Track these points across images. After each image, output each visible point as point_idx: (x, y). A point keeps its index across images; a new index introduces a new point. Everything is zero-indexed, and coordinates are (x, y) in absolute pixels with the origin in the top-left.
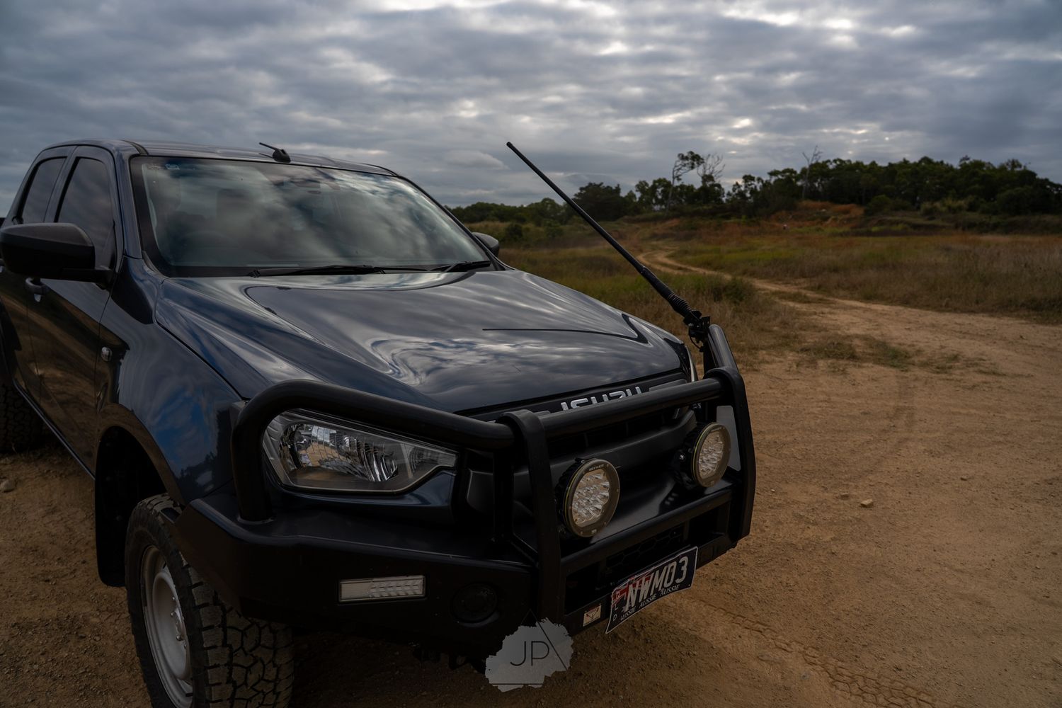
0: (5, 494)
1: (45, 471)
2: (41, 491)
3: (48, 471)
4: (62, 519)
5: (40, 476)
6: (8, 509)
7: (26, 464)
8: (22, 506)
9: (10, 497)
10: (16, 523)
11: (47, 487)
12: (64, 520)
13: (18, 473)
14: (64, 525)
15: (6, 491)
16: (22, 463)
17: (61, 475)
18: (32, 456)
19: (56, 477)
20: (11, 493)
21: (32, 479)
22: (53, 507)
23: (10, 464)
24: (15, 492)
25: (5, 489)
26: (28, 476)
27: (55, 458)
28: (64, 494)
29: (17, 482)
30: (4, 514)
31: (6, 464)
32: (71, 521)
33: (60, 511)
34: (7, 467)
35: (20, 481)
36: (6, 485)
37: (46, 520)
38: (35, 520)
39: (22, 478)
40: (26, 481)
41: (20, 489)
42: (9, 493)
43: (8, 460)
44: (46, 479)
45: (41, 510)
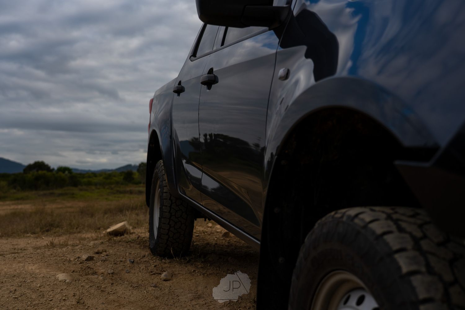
0: (164, 282)
1: (192, 271)
2: (190, 283)
3: (194, 271)
4: (205, 304)
5: (189, 273)
6: (167, 291)
7: (179, 265)
8: (176, 291)
9: (168, 284)
10: (172, 301)
11: (193, 281)
12: (207, 305)
13: (174, 270)
14: (207, 308)
15: (165, 280)
16: (176, 264)
17: (204, 274)
18: (183, 261)
19: (200, 275)
20: (169, 282)
21: (183, 275)
22: (198, 294)
23: (168, 263)
24: (171, 282)
25: (165, 278)
26: (181, 272)
27: (199, 264)
28: (206, 287)
29: (173, 275)
30: (163, 294)
31: (165, 263)
32: (213, 306)
33: (203, 298)
34: (166, 265)
35: (175, 274)
36: (165, 275)
37: (194, 303)
38: (185, 301)
39: (177, 273)
40: (179, 275)
41: (174, 280)
42: (167, 282)
43: (168, 261)
44: (193, 275)
45: (191, 295)
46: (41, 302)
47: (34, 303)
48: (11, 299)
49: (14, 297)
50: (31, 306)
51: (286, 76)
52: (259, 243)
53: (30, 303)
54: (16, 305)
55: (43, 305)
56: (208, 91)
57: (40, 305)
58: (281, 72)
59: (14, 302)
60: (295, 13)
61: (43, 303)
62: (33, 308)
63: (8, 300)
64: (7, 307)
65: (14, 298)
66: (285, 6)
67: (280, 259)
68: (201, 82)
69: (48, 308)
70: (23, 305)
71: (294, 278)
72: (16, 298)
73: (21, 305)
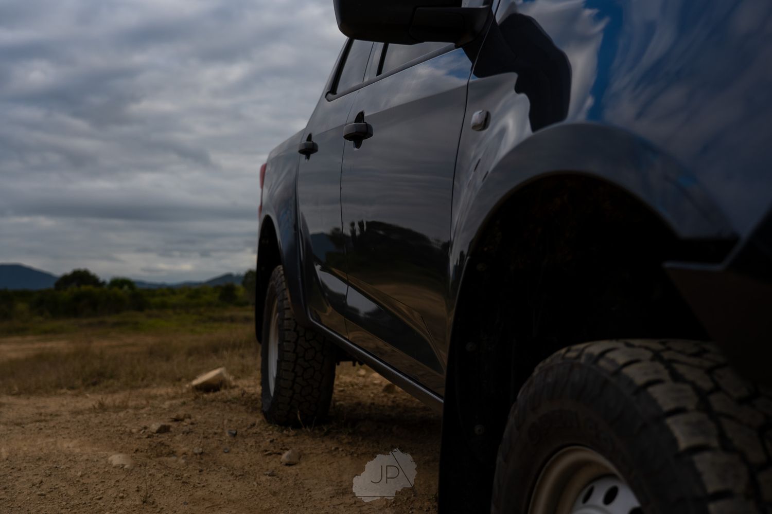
0: (287, 468)
1: (333, 448)
2: (329, 469)
3: (337, 449)
4: (355, 503)
5: (328, 452)
6: (291, 482)
7: (311, 439)
8: (306, 481)
9: (292, 471)
10: (299, 499)
11: (335, 465)
12: (358, 504)
13: (302, 447)
14: (358, 509)
15: (288, 464)
16: (306, 437)
17: (352, 454)
18: (317, 432)
19: (346, 455)
20: (294, 467)
21: (317, 455)
22: (343, 487)
23: (294, 436)
24: (298, 467)
25: (287, 460)
26: (314, 451)
27: (344, 437)
29: (301, 456)
30: (285, 487)
31: (288, 436)
32: (368, 507)
34: (290, 439)
35: (304, 454)
36: (289, 456)
37: (336, 501)
38: (322, 499)
39: (307, 452)
40: (311, 455)
41: (303, 464)
42: (291, 467)
43: (292, 432)
44: (334, 456)
45: (330, 488)
46: (84, 502)
47: (72, 503)
48: (34, 497)
49: (39, 493)
50: (68, 509)
51: (485, 123)
52: (442, 401)
53: (65, 503)
54: (43, 506)
55: (87, 507)
56: (356, 149)
57: (81, 506)
58: (476, 117)
59: (39, 502)
60: (499, 18)
61: (87, 502)
62: (71, 511)
63: (28, 498)
64: (28, 510)
65: (39, 495)
66: (481, 7)
67: (478, 429)
68: (344, 135)
69: (96, 512)
70: (53, 506)
71: (499, 459)
72: (42, 495)
73: (50, 506)
